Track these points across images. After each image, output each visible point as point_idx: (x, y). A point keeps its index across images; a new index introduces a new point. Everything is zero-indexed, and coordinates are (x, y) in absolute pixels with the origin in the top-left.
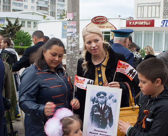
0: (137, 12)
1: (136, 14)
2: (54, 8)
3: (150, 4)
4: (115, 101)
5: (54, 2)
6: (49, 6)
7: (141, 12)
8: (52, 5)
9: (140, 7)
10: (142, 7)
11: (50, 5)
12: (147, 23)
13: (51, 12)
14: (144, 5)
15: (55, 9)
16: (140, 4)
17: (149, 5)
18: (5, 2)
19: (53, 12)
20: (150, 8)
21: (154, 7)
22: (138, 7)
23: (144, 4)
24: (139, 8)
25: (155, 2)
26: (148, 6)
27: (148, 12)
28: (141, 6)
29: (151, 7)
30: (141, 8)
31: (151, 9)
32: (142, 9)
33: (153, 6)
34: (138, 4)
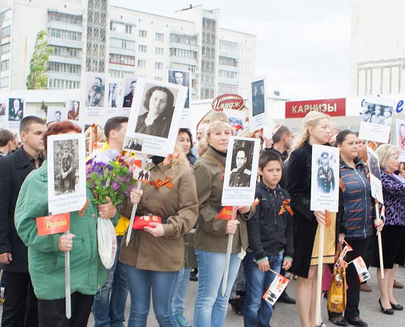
0: (356, 81)
1: (356, 89)
2: (210, 80)
3: (388, 61)
4: (335, 162)
5: (210, 67)
6: (197, 76)
7: (366, 84)
8: (205, 74)
9: (364, 71)
10: (369, 71)
11: (200, 74)
12: (329, 107)
13: (202, 90)
14: (372, 65)
15: (213, 82)
16: (363, 63)
17: (384, 64)
18: (92, 69)
19: (207, 91)
20: (386, 71)
21: (395, 70)
22: (359, 70)
23: (372, 62)
24: (362, 73)
25: (398, 58)
26: (382, 68)
27: (382, 83)
28: (366, 69)
29: (388, 69)
30: (366, 73)
31: (389, 74)
32: (369, 75)
33: (395, 66)
34: (358, 64)
